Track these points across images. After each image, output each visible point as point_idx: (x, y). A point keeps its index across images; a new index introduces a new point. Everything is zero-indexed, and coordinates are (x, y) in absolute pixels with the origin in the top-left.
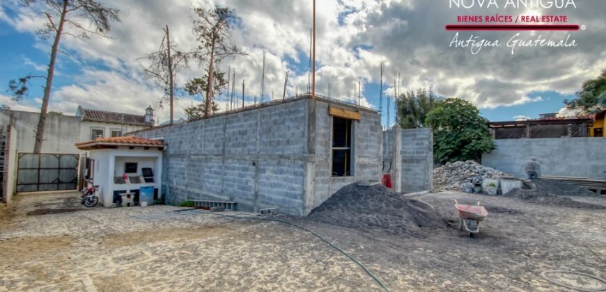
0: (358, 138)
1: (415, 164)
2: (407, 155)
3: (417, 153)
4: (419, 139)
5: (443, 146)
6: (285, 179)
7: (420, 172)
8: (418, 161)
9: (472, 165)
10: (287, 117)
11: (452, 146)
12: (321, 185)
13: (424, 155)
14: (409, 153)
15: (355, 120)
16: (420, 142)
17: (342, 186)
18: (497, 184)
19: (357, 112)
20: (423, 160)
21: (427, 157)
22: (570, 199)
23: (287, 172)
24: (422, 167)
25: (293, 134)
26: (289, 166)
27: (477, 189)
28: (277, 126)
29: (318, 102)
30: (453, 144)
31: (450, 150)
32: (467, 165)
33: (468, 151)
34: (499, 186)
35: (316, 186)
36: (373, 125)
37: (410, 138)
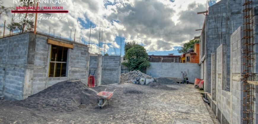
0: (72, 58)
1: (114, 71)
2: (111, 67)
3: (115, 66)
4: (116, 60)
5: (132, 64)
6: (16, 79)
7: (116, 75)
8: (115, 70)
9: (138, 72)
10: (20, 42)
11: (135, 64)
12: (38, 82)
13: (118, 67)
14: (112, 66)
15: (70, 48)
16: (116, 61)
17: (57, 82)
18: (144, 80)
19: (72, 44)
20: (117, 69)
21: (118, 68)
22: (166, 86)
23: (18, 74)
24: (116, 73)
25: (22, 52)
26: (19, 71)
27: (137, 82)
28: (15, 48)
29: (38, 36)
30: (136, 63)
31: (134, 66)
32: (136, 72)
33: (141, 66)
34: (145, 81)
35: (34, 82)
36: (83, 52)
37: (113, 60)
